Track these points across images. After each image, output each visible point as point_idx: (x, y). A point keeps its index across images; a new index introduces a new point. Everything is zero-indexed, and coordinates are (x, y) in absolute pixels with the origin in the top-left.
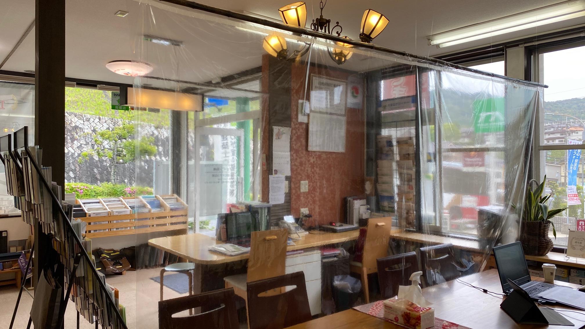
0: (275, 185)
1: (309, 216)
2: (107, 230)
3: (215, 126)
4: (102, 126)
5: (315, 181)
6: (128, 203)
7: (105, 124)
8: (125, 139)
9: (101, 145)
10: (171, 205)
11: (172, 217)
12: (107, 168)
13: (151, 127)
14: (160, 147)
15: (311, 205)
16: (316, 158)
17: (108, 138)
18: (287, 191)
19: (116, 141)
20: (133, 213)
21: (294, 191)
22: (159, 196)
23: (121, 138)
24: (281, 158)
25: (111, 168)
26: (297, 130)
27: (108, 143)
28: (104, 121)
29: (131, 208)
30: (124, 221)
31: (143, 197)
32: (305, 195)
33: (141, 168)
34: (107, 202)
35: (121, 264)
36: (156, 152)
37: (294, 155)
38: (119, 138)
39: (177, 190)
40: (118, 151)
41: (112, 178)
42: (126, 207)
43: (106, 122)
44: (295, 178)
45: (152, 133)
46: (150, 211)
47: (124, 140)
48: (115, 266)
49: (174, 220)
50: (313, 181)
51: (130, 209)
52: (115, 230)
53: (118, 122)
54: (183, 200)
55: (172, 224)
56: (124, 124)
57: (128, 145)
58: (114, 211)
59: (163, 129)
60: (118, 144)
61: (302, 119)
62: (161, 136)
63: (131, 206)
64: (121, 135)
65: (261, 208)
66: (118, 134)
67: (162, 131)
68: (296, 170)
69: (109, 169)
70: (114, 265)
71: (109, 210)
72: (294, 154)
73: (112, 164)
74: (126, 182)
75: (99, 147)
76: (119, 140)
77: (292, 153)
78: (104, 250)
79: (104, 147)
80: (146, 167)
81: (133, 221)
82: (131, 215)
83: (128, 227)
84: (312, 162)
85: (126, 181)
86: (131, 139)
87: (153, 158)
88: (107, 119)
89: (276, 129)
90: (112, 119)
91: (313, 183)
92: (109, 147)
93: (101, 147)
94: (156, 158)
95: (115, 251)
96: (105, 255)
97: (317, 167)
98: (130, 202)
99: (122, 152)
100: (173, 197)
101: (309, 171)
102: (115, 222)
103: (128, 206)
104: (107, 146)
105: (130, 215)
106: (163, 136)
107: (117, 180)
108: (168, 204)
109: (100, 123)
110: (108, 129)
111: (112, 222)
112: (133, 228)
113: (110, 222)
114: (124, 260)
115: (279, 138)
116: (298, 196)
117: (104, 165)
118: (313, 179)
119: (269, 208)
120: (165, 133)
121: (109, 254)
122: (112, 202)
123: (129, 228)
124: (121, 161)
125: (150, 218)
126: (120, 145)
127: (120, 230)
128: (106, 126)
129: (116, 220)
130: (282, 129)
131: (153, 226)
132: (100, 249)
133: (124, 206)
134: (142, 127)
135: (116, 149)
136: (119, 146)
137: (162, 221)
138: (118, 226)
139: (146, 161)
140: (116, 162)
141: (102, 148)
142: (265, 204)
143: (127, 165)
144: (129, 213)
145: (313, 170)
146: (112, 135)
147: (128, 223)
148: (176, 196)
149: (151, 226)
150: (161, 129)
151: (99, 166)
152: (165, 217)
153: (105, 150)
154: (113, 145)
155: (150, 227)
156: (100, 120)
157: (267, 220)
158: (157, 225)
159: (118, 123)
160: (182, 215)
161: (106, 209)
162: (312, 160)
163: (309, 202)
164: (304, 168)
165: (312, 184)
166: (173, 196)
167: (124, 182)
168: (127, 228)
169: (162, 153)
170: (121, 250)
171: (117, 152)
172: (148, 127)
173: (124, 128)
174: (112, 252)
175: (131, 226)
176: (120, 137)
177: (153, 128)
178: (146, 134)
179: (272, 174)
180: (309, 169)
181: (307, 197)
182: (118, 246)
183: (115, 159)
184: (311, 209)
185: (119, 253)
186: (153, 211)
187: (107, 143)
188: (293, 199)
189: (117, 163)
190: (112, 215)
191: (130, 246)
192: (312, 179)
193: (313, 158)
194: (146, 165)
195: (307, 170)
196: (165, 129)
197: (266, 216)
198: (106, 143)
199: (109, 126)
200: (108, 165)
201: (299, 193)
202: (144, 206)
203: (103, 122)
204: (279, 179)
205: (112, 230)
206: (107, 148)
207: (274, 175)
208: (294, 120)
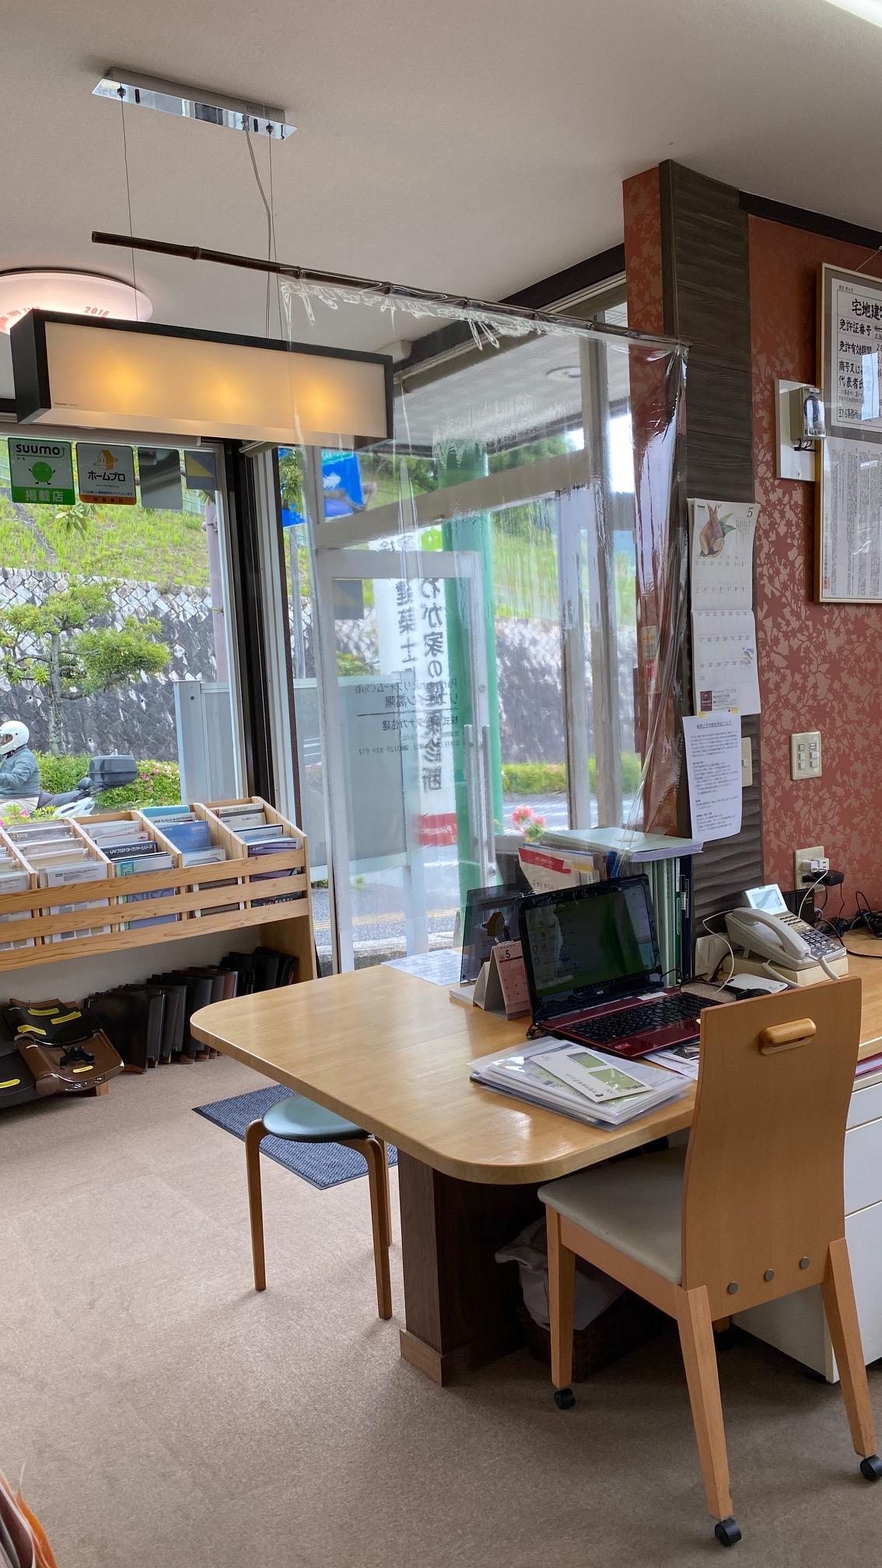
0: (707, 760)
1: (831, 879)
2: (31, 943)
3: (375, 545)
4: (14, 594)
5: (845, 732)
6: (97, 836)
7: (20, 590)
8: (80, 626)
9: (14, 648)
10: (247, 839)
11: (255, 878)
12: (38, 713)
13: (147, 591)
14: (177, 647)
15: (833, 831)
16: (848, 632)
17: (32, 627)
18: (750, 782)
19: (54, 635)
20: (119, 873)
21: (769, 779)
22: (202, 805)
23: (67, 624)
24: (725, 639)
25: (46, 711)
26: (776, 515)
27: (35, 642)
28: (18, 580)
29: (110, 857)
30: (90, 906)
31: (147, 813)
32: (811, 793)
33: (129, 705)
34: (22, 839)
35: (88, 1060)
36: (168, 660)
37: (768, 623)
38: (61, 625)
39: (261, 782)
40: (62, 663)
41: (53, 738)
42: (91, 854)
43: (23, 583)
44: (774, 723)
45: (151, 609)
46: (176, 863)
47: (76, 630)
48: (67, 1069)
49: (264, 889)
50: (839, 731)
51: (109, 861)
52: (57, 939)
53: (55, 582)
54: (285, 815)
55: (258, 903)
56: (74, 586)
57: (90, 644)
58: (48, 871)
59: (182, 595)
60: (62, 643)
61: (793, 464)
62: (178, 617)
63: (108, 850)
64: (68, 618)
65: (658, 864)
66: (57, 613)
67: (178, 599)
68: (777, 686)
69: (43, 714)
70: (64, 1062)
71: (30, 870)
72: (766, 617)
73: (49, 701)
74: (92, 749)
75: (10, 653)
76: (64, 633)
77: (761, 615)
78: (28, 1006)
79: (23, 653)
80: (143, 705)
81: (121, 901)
82: (112, 881)
83: (106, 925)
84: (834, 650)
85: (92, 744)
86: (95, 627)
87: (161, 678)
88: (24, 574)
89: (702, 510)
90: (41, 574)
91: (838, 741)
92: (36, 653)
93: (15, 654)
94: (168, 678)
95: (64, 1009)
96: (30, 1028)
97: (851, 673)
98: (105, 831)
99: (73, 665)
100: (250, 807)
101: (822, 692)
102: (55, 911)
103: (97, 849)
104: (32, 651)
105: (110, 882)
106: (184, 616)
107: (68, 743)
108: (238, 834)
109: (7, 586)
110: (32, 601)
111: (44, 912)
112: (123, 928)
113: (37, 913)
114: (99, 1043)
115: (712, 552)
116: (787, 800)
117: (29, 704)
118: (839, 723)
119: (686, 862)
120: (187, 606)
121: (43, 1022)
122: (41, 839)
123: (107, 930)
124: (74, 690)
125: (179, 888)
126: (67, 645)
127: (75, 937)
128: (23, 595)
129: (60, 905)
130: (725, 510)
131: (192, 915)
132: (13, 1003)
133: (85, 851)
134: (123, 594)
135: (57, 658)
136: (63, 648)
137: (221, 896)
138: (69, 925)
139: (142, 688)
140: (58, 695)
141: (18, 657)
142: (678, 846)
143: (91, 701)
144: (102, 876)
145: (837, 685)
146: (42, 619)
147: (101, 910)
148: (259, 802)
149: (185, 917)
150: (177, 594)
151: (16, 707)
152: (234, 881)
153: (26, 661)
154: (47, 645)
155: (180, 919)
156: (6, 579)
157: (683, 912)
158: (206, 912)
159: (56, 585)
160: (290, 871)
161: (19, 867)
162: (834, 643)
163: (824, 817)
164: (805, 677)
165: (833, 743)
166: (251, 802)
167: (88, 749)
168: (101, 928)
169: (185, 662)
170: (85, 1001)
171: (60, 666)
172: (140, 593)
173: (73, 596)
174: (56, 1011)
175: (114, 921)
176: (64, 624)
177: (154, 595)
178: (136, 612)
179: (692, 712)
180: (823, 682)
181: (817, 799)
182: (74, 990)
183: (56, 685)
184: (834, 845)
185: (79, 1015)
186: (188, 859)
187: (31, 641)
188: (767, 816)
189: (63, 696)
190: (43, 886)
191: (116, 986)
192: (833, 721)
193: (838, 633)
194: (142, 697)
195: (815, 687)
196: (189, 596)
197: (678, 895)
198: (28, 643)
199: (34, 595)
200: (39, 702)
201: (788, 784)
202: (156, 848)
203: (14, 584)
204: (720, 729)
205: (47, 940)
206: (33, 657)
207: (702, 716)
208: (762, 470)
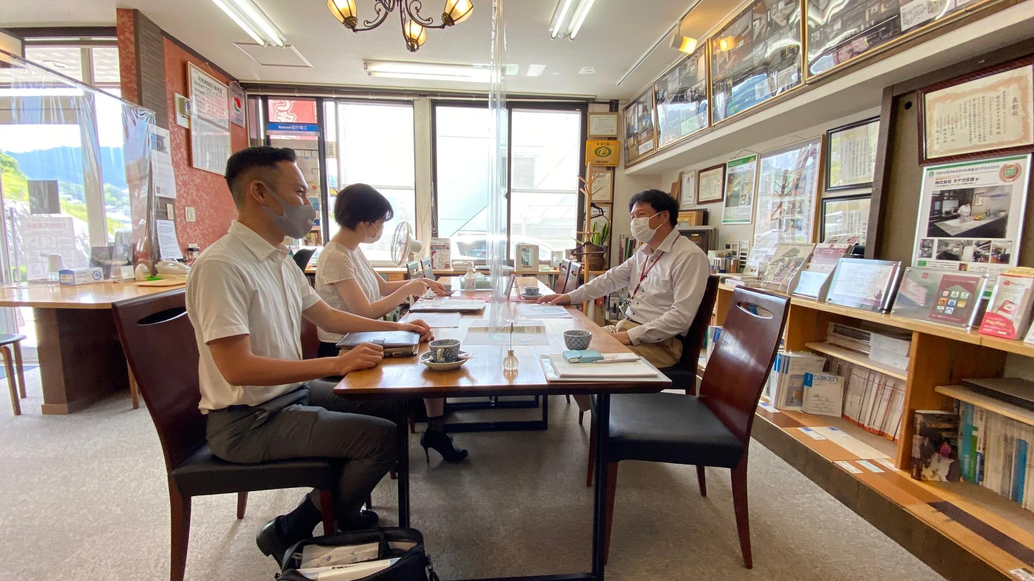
5: (202, 210)
15: (200, 240)
16: (202, 179)
21: (178, 220)
26: (176, 136)
32: (192, 227)
44: (179, 202)
61: (181, 121)
68: (181, 191)
84: (197, 183)
97: (203, 192)
101: (194, 196)
116: (185, 227)
118: (200, 206)
145: (199, 194)
162: (197, 181)
163: (197, 235)
164: (188, 189)
165: (199, 212)
180: (195, 193)
181: (194, 229)
184: (200, 244)
188: (178, 231)
192: (198, 205)
193: (198, 178)
195: (192, 193)
201: (185, 222)
208: (171, 120)
